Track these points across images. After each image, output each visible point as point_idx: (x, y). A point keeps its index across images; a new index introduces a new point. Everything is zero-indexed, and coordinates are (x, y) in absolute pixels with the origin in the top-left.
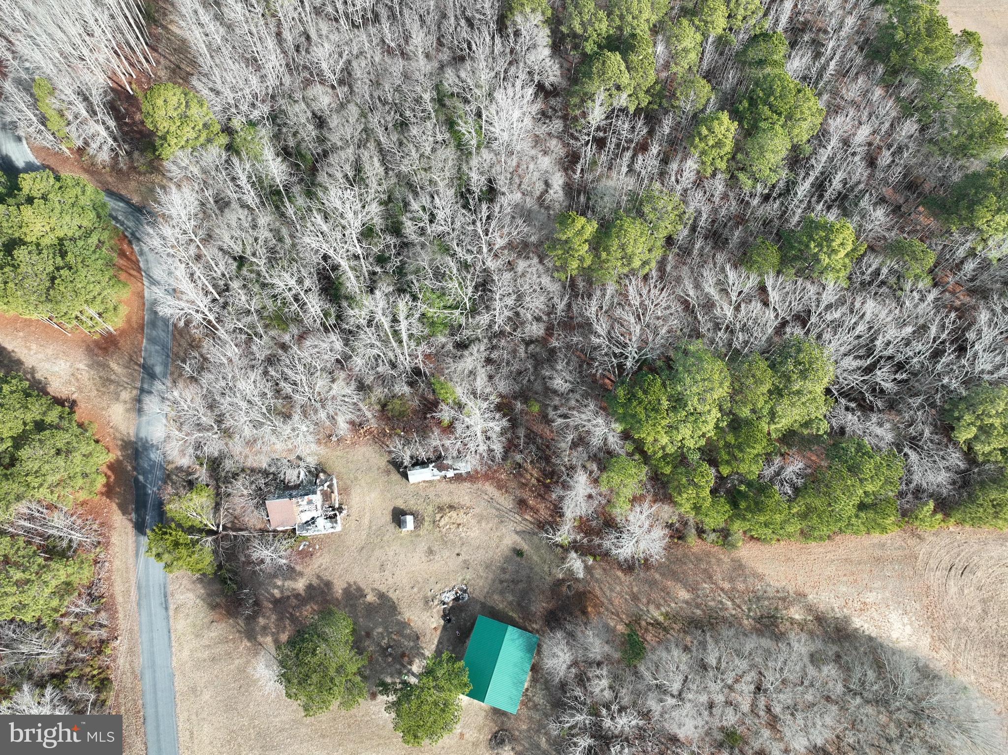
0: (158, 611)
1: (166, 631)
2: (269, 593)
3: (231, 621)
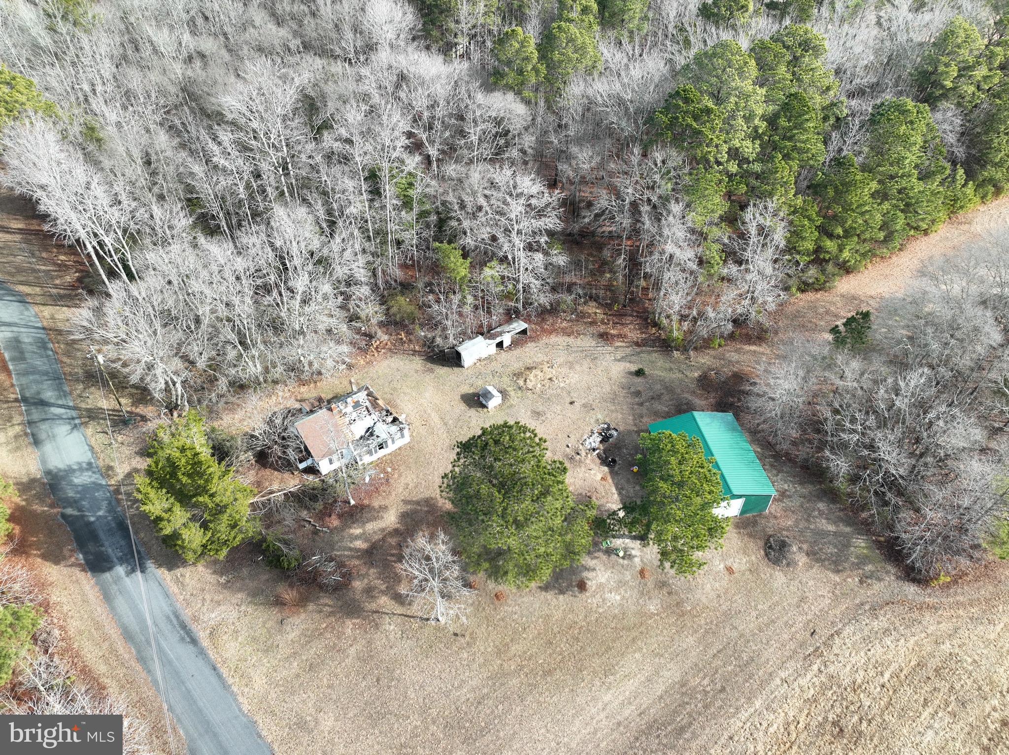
1: (208, 671)
2: (351, 549)
3: (311, 607)
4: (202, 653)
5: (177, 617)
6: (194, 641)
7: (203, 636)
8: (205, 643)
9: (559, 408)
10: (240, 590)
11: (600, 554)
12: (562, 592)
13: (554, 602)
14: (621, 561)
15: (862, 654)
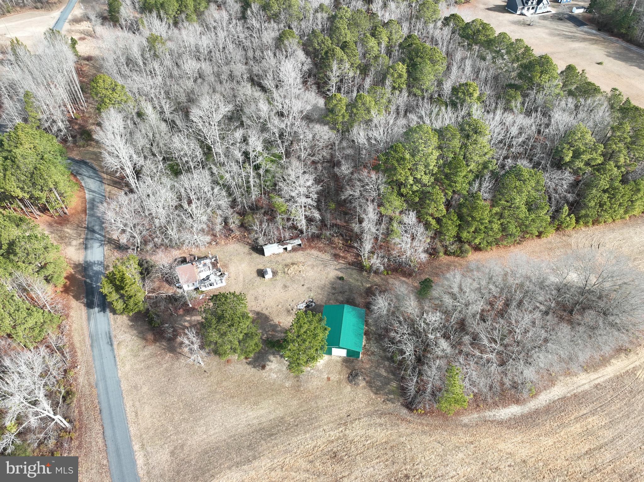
0: (105, 347)
1: (112, 357)
2: (182, 325)
3: (158, 344)
4: (113, 350)
5: (109, 334)
6: (112, 345)
7: (115, 344)
8: (115, 346)
9: (296, 286)
10: (135, 329)
11: (278, 356)
12: (254, 367)
13: (249, 370)
14: (285, 362)
15: (364, 431)
